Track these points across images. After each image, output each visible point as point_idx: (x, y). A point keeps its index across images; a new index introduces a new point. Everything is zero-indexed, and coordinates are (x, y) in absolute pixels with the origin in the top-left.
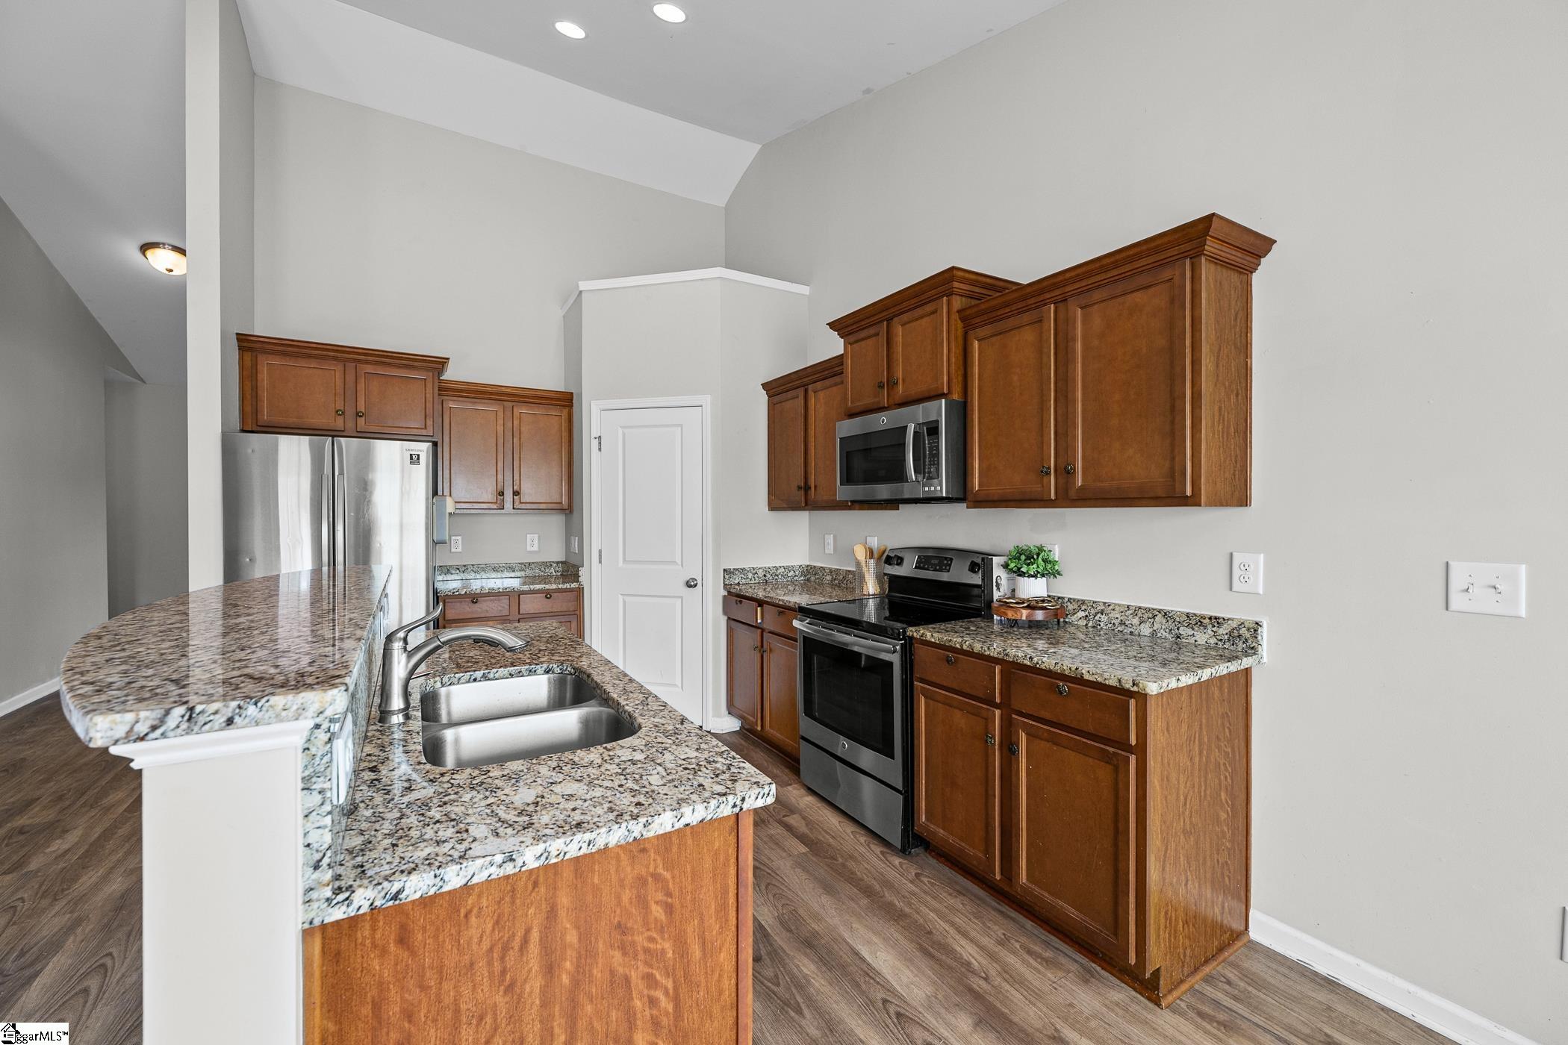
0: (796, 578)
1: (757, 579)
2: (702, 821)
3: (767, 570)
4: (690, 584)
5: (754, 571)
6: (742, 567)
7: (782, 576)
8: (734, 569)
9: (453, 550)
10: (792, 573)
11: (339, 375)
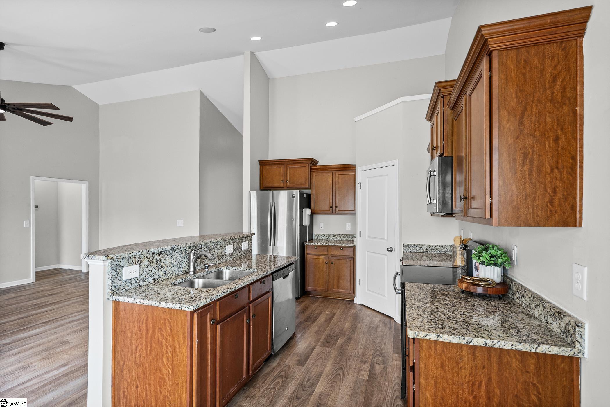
0: (447, 253)
1: (422, 250)
2: (172, 308)
3: (428, 247)
4: (390, 250)
5: (421, 247)
6: (413, 244)
7: (438, 250)
8: (408, 244)
9: (321, 228)
10: (445, 249)
11: (282, 169)
